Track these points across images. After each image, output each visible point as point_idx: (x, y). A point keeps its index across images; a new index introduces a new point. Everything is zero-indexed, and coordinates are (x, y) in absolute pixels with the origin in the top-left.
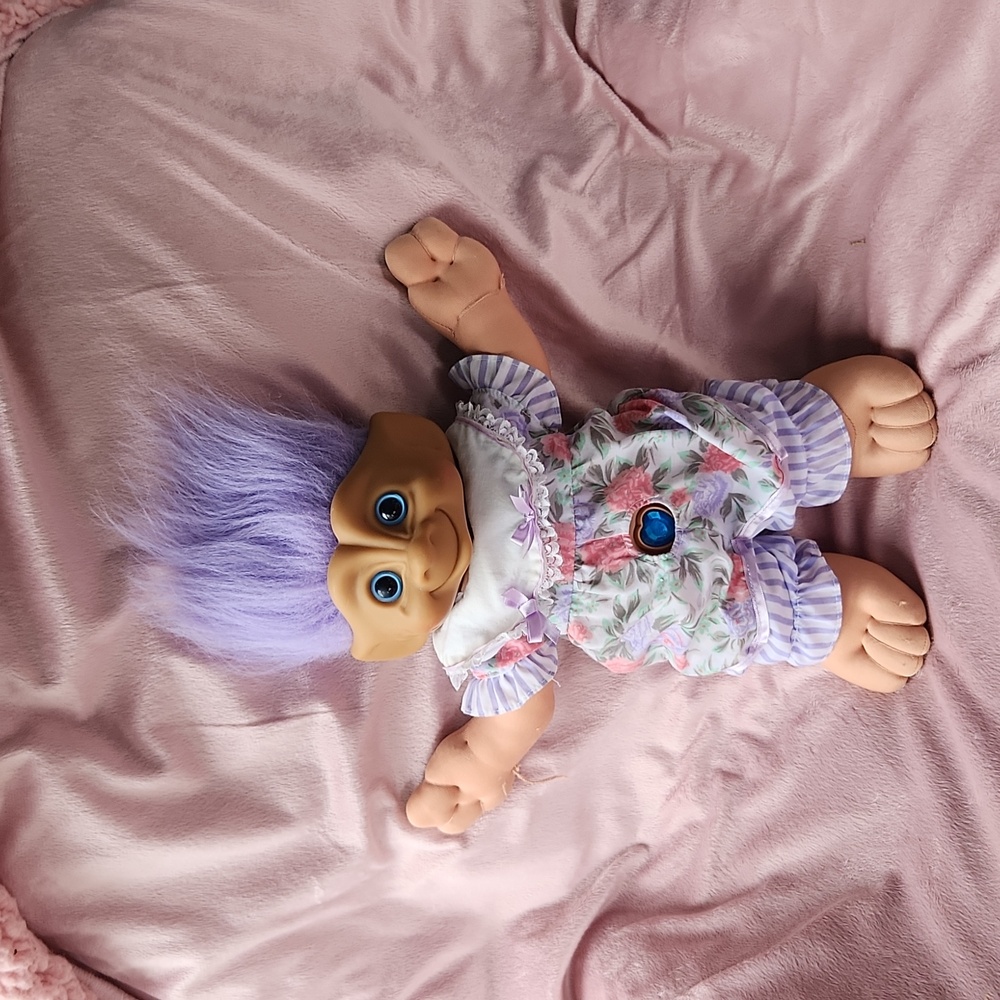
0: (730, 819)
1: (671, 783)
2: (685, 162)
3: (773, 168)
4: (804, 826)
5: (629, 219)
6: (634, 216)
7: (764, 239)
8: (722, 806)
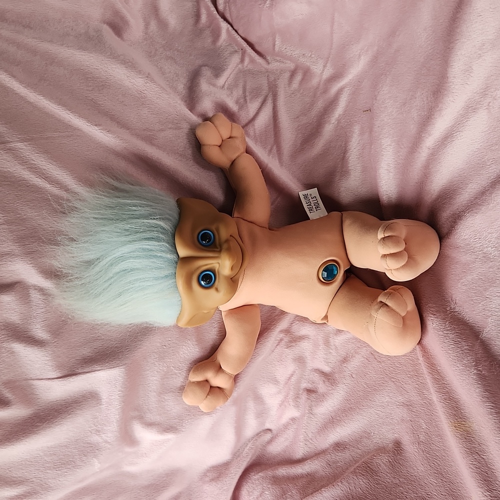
0: (312, 414)
1: (281, 397)
2: (277, 70)
3: (322, 73)
4: (350, 416)
5: (248, 101)
6: (251, 99)
7: (318, 110)
8: (307, 408)
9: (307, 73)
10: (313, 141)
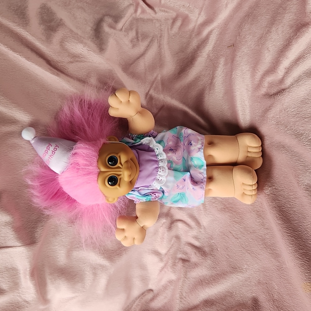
0: (186, 278)
1: (161, 265)
2: (162, 18)
3: (197, 19)
4: (217, 280)
5: (140, 40)
6: (142, 40)
7: (193, 48)
8: (183, 273)
9: (185, 20)
10: (188, 71)
